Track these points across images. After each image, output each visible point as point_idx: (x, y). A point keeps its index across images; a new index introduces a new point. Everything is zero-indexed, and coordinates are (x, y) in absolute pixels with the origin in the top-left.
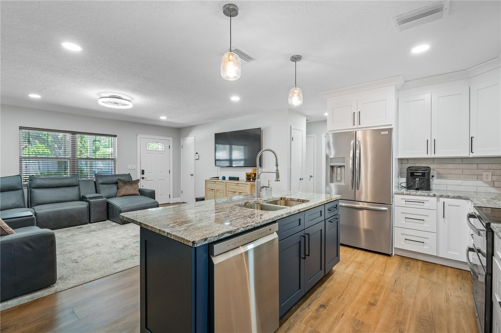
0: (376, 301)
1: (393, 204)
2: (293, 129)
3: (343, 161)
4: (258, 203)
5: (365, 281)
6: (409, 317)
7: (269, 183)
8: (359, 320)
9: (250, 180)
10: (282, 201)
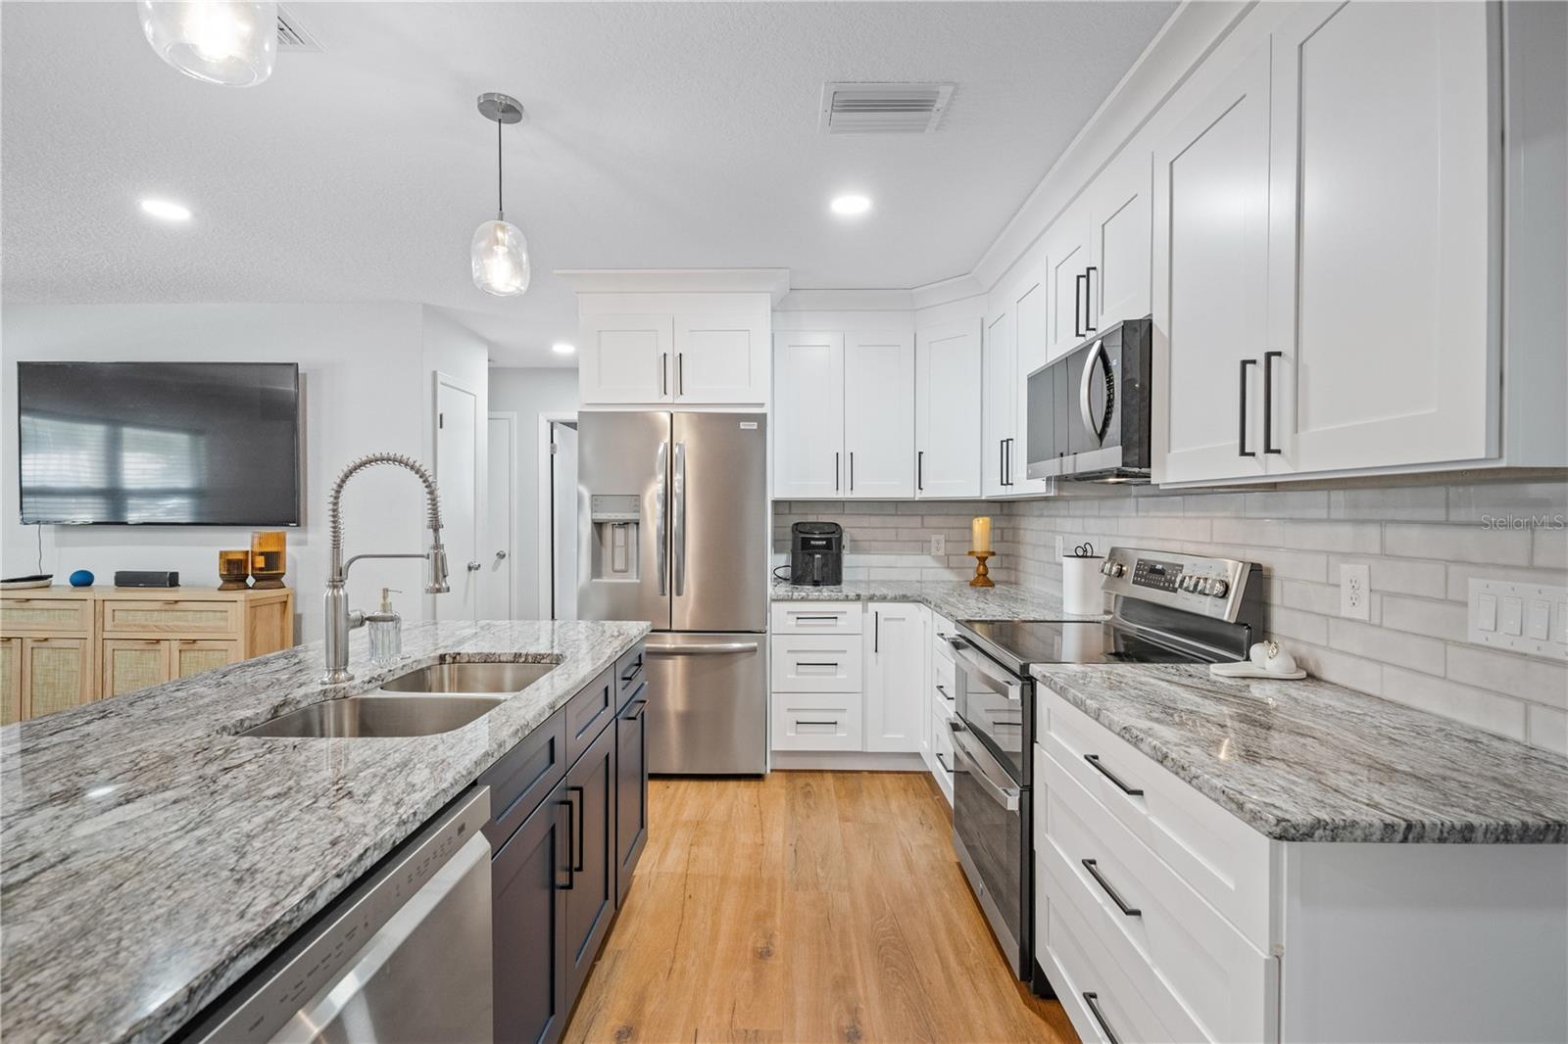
0: (770, 937)
1: (768, 632)
2: (442, 384)
3: (636, 506)
4: (341, 695)
5: (724, 879)
6: (855, 952)
7: (389, 600)
8: (746, 1031)
9: (244, 580)
10: (446, 667)
